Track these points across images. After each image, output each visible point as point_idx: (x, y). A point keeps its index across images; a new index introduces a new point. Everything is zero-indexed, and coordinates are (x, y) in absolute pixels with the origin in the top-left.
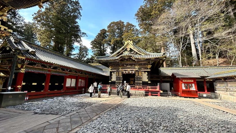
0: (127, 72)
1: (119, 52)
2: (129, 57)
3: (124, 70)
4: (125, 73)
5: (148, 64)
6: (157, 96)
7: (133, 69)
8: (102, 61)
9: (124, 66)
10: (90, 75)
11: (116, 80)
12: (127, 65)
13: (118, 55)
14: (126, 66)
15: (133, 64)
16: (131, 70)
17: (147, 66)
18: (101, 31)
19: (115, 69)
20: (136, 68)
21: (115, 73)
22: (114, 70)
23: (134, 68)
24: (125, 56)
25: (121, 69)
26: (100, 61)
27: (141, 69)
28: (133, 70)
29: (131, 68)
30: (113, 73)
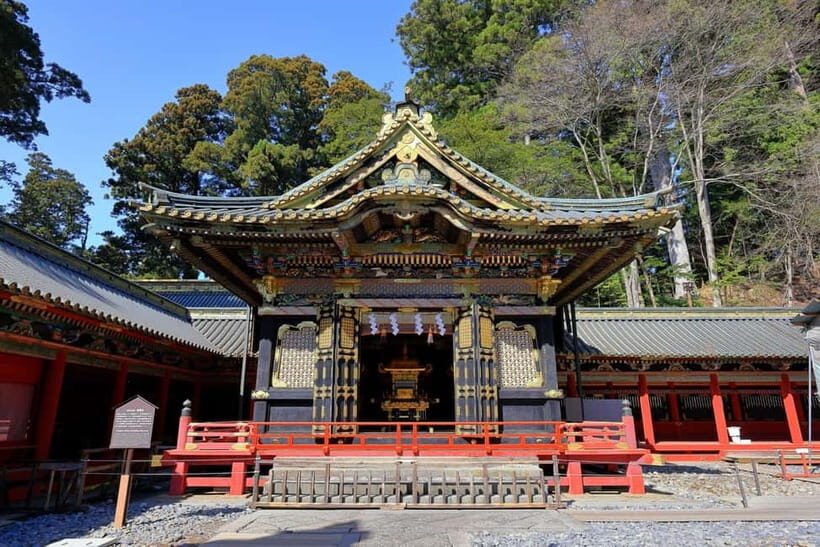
0: (393, 319)
1: (339, 181)
2: (425, 211)
3: (375, 310)
4: (380, 327)
5: (539, 269)
6: (625, 489)
7: (439, 303)
8: (204, 223)
9: (371, 276)
10: (85, 340)
11: (319, 382)
12: (396, 270)
13: (328, 197)
14: (390, 276)
15: (436, 268)
16: (421, 310)
17: (531, 281)
18: (182, 93)
19: (303, 296)
20: (461, 296)
21: (301, 325)
22: (295, 303)
23: (446, 297)
24: (397, 200)
25: (352, 296)
26: (191, 222)
27: (494, 305)
28: (440, 310)
29: (427, 297)
30: (284, 327)
